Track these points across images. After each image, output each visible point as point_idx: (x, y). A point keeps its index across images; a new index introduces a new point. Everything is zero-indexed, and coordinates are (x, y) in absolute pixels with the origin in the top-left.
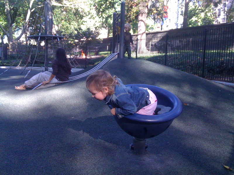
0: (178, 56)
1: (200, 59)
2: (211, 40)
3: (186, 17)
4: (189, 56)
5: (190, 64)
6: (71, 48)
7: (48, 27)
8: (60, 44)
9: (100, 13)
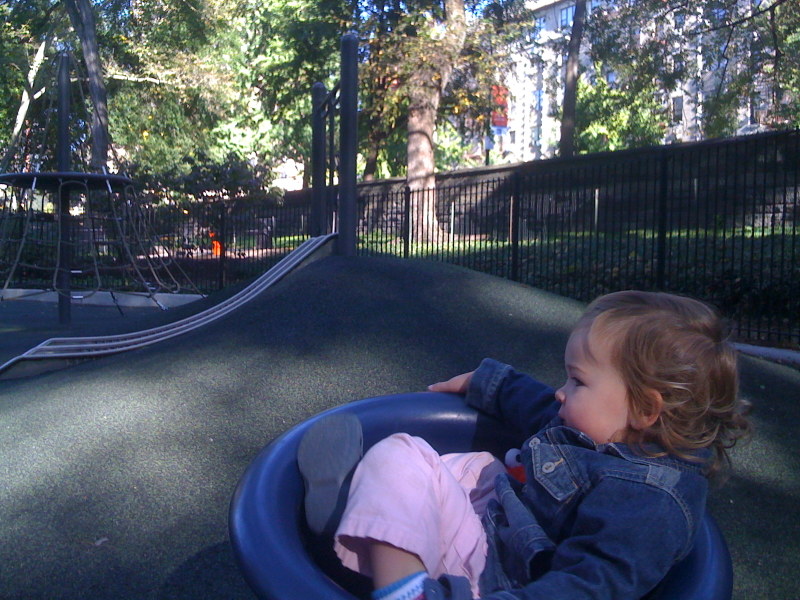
0: (553, 250)
1: (639, 259)
3: (570, 123)
9: (276, 108)
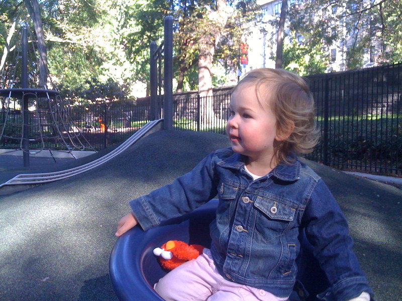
9: (132, 55)
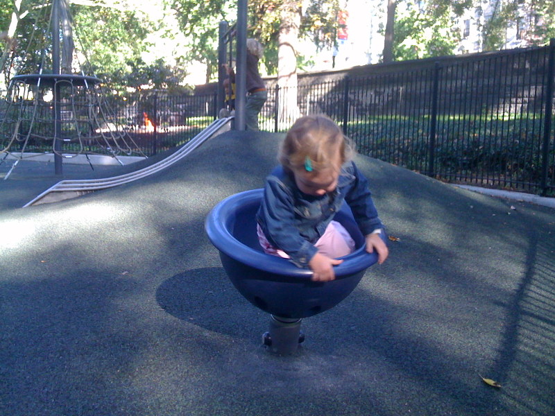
0: (372, 128)
1: (424, 134)
2: (447, 91)
3: (391, 37)
4: (398, 126)
5: (402, 147)
6: (118, 106)
7: (61, 56)
8: (90, 97)
